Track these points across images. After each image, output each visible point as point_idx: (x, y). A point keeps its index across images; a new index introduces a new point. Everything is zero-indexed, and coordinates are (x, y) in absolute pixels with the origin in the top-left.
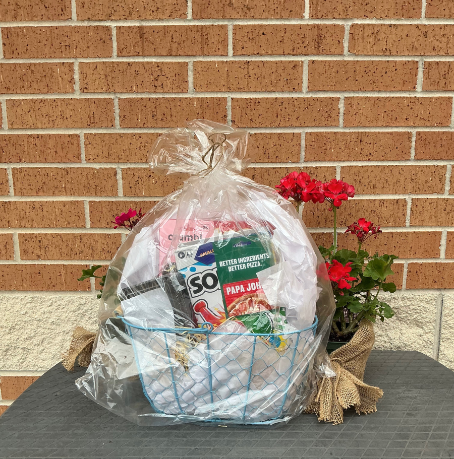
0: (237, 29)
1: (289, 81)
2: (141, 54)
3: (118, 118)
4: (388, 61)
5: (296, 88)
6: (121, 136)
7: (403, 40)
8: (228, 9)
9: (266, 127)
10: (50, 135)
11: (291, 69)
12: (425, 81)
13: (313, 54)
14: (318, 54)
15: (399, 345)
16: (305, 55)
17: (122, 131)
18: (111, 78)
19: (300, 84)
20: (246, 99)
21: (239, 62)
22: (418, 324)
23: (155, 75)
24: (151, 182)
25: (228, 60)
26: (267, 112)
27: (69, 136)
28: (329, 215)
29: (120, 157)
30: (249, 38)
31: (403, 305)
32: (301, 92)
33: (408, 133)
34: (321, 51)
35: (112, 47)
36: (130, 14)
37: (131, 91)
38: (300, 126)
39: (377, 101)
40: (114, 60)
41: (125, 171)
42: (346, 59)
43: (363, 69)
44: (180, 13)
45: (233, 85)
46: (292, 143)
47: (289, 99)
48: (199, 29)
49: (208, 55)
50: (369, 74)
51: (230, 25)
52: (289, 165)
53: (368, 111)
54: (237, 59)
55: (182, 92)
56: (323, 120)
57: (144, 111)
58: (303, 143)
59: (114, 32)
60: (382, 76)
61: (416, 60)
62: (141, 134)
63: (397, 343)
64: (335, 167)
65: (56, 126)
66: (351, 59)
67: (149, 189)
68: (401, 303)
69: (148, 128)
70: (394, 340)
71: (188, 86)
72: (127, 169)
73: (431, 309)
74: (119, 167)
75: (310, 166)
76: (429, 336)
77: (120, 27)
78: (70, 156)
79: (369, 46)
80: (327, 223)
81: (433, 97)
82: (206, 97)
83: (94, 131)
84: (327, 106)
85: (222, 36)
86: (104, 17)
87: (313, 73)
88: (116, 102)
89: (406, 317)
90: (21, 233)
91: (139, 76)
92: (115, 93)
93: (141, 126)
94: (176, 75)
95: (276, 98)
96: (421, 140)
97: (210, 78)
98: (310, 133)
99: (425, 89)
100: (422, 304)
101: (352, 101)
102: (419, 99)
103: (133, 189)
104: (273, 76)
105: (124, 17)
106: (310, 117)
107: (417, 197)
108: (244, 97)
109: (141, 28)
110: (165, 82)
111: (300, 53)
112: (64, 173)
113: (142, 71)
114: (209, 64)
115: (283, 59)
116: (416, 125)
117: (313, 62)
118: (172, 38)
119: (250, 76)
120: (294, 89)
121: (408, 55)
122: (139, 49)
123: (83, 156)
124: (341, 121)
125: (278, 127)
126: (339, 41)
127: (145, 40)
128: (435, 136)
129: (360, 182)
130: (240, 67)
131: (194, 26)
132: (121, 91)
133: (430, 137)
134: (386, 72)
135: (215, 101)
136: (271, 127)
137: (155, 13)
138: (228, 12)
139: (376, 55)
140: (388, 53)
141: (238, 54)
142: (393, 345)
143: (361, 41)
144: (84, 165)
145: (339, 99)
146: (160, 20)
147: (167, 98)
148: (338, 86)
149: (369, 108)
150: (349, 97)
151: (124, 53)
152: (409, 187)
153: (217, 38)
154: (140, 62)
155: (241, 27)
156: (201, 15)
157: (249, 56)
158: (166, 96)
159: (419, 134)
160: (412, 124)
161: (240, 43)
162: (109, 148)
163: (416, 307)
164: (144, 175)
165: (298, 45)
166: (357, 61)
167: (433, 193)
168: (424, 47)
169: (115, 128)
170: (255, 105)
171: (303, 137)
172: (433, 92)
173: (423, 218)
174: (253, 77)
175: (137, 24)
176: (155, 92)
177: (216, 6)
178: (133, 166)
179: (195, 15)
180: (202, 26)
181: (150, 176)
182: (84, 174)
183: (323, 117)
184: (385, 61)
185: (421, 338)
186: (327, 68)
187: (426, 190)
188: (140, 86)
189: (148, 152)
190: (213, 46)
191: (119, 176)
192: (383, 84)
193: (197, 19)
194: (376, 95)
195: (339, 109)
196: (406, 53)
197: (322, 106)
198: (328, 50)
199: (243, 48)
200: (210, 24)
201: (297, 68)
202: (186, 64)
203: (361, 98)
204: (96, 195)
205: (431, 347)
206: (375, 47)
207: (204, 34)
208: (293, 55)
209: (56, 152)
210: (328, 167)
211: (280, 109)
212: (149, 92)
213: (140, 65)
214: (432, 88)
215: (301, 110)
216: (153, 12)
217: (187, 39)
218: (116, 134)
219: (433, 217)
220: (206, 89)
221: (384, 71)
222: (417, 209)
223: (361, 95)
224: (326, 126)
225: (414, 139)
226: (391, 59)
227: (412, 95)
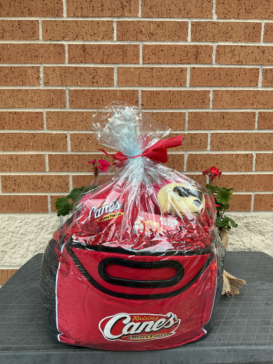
0: (145, 47)
1: (178, 80)
2: (84, 62)
3: (69, 102)
4: (240, 68)
5: (183, 84)
6: (70, 113)
7: (250, 55)
8: (140, 35)
9: (163, 109)
10: (23, 113)
11: (179, 72)
12: (263, 80)
13: (193, 63)
14: (196, 63)
15: (250, 247)
16: (188, 64)
17: (71, 110)
18: (64, 77)
19: (185, 82)
20: (151, 91)
21: (147, 68)
22: (261, 233)
23: (93, 75)
24: (89, 142)
25: (140, 67)
26: (164, 99)
27: (36, 113)
28: (204, 163)
29: (69, 126)
30: (153, 53)
31: (251, 221)
32: (186, 87)
33: (254, 112)
34: (198, 61)
35: (65, 57)
36: (77, 36)
37: (77, 85)
38: (185, 108)
39: (234, 93)
40: (66, 66)
41: (73, 135)
42: (214, 66)
43: (225, 73)
44: (109, 37)
45: (142, 82)
46: (180, 119)
47: (178, 91)
48: (121, 47)
49: (127, 63)
50: (229, 76)
51: (141, 44)
52: (178, 132)
53: (228, 99)
54: (145, 66)
55: (110, 86)
56: (200, 104)
57: (85, 98)
58: (187, 118)
59: (66, 48)
60: (237, 77)
61: (258, 67)
62: (83, 112)
63: (248, 246)
64: (207, 133)
65: (27, 106)
66: (217, 66)
67: (88, 146)
68: (250, 220)
69: (87, 108)
70: (246, 244)
71: (113, 82)
72: (73, 134)
73: (269, 224)
74: (69, 133)
75: (192, 133)
76: (269, 241)
77: (70, 45)
78: (37, 125)
79: (228, 59)
80: (203, 168)
81: (269, 91)
82: (125, 89)
83: (52, 110)
84: (202, 95)
85: (136, 51)
86: (60, 38)
87: (193, 75)
88: (67, 92)
89: (254, 229)
90: (2, 175)
91: (82, 76)
92: (67, 86)
93: (83, 107)
94: (106, 75)
95: (170, 91)
96: (262, 117)
97: (128, 78)
98: (192, 113)
99: (264, 85)
100: (264, 221)
101: (218, 93)
102: (259, 91)
103: (77, 147)
104: (168, 77)
105: (73, 39)
106: (191, 102)
107: (259, 153)
108: (150, 90)
109: (84, 46)
110: (99, 80)
111: (185, 62)
112: (32, 136)
113: (84, 72)
114: (127, 69)
115: (174, 66)
116: (258, 108)
117: (193, 68)
118: (104, 52)
119: (153, 77)
120: (181, 85)
121: (253, 64)
122: (82, 59)
123: (45, 126)
124: (211, 105)
125: (171, 108)
126: (209, 55)
127: (86, 53)
128: (270, 115)
129: (223, 143)
130: (147, 71)
131: (118, 45)
132: (70, 85)
133: (267, 115)
134: (239, 75)
135: (131, 92)
136: (167, 109)
137: (93, 37)
138: (139, 36)
139: (233, 64)
140: (240, 63)
141: (146, 63)
142: (246, 247)
143: (224, 56)
144: (46, 131)
145: (209, 91)
146: (96, 40)
147: (100, 90)
148: (209, 83)
149: (228, 97)
150: (216, 90)
151: (73, 61)
152: (255, 146)
153: (132, 52)
154: (83, 67)
155: (148, 46)
156: (122, 38)
157: (153, 64)
158: (100, 89)
159: (260, 114)
160: (256, 107)
161: (147, 56)
162: (62, 121)
163: (260, 222)
164: (85, 138)
165: (184, 58)
166: (221, 68)
167: (269, 150)
168: (263, 59)
169: (66, 108)
170: (156, 95)
171: (187, 115)
172: (268, 87)
173: (263, 166)
174: (155, 77)
175: (82, 43)
176: (92, 86)
177: (132, 33)
178: (77, 132)
179: (118, 38)
180: (123, 45)
181: (89, 138)
182: (46, 137)
183: (199, 103)
184: (239, 68)
185: (263, 242)
186: (202, 72)
187: (265, 148)
188: (83, 82)
189: (87, 123)
190: (130, 57)
191: (68, 139)
192: (237, 82)
193: (120, 41)
194: (233, 89)
195: (210, 98)
196: (252, 63)
197: (199, 95)
198: (203, 61)
199: (149, 59)
200: (129, 44)
201: (183, 72)
202: (112, 69)
203: (224, 91)
204: (53, 150)
205: (270, 248)
206: (232, 60)
207: (124, 50)
208: (181, 64)
209: (27, 123)
210: (203, 134)
211: (172, 97)
212: (88, 86)
213: (83, 69)
214: (268, 85)
215: (186, 98)
216: (92, 35)
217: (113, 53)
218: (67, 112)
219: (270, 165)
220: (125, 84)
221: (238, 74)
222: (259, 160)
223: (224, 89)
224: (201, 108)
225: (257, 116)
226: (242, 67)
227: (256, 89)
